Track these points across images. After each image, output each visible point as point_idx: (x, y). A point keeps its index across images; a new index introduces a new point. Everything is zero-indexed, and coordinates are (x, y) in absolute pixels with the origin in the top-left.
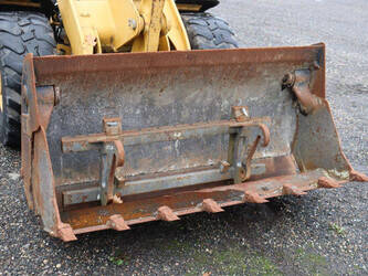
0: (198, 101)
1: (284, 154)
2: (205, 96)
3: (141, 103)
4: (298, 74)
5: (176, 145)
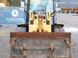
0: (45, 43)
1: (67, 57)
2: (46, 42)
3: (32, 42)
4: (67, 39)
5: (41, 52)
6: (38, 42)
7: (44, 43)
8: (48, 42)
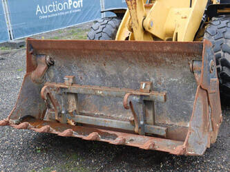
6: (114, 72)
7: (129, 75)
8: (140, 73)
